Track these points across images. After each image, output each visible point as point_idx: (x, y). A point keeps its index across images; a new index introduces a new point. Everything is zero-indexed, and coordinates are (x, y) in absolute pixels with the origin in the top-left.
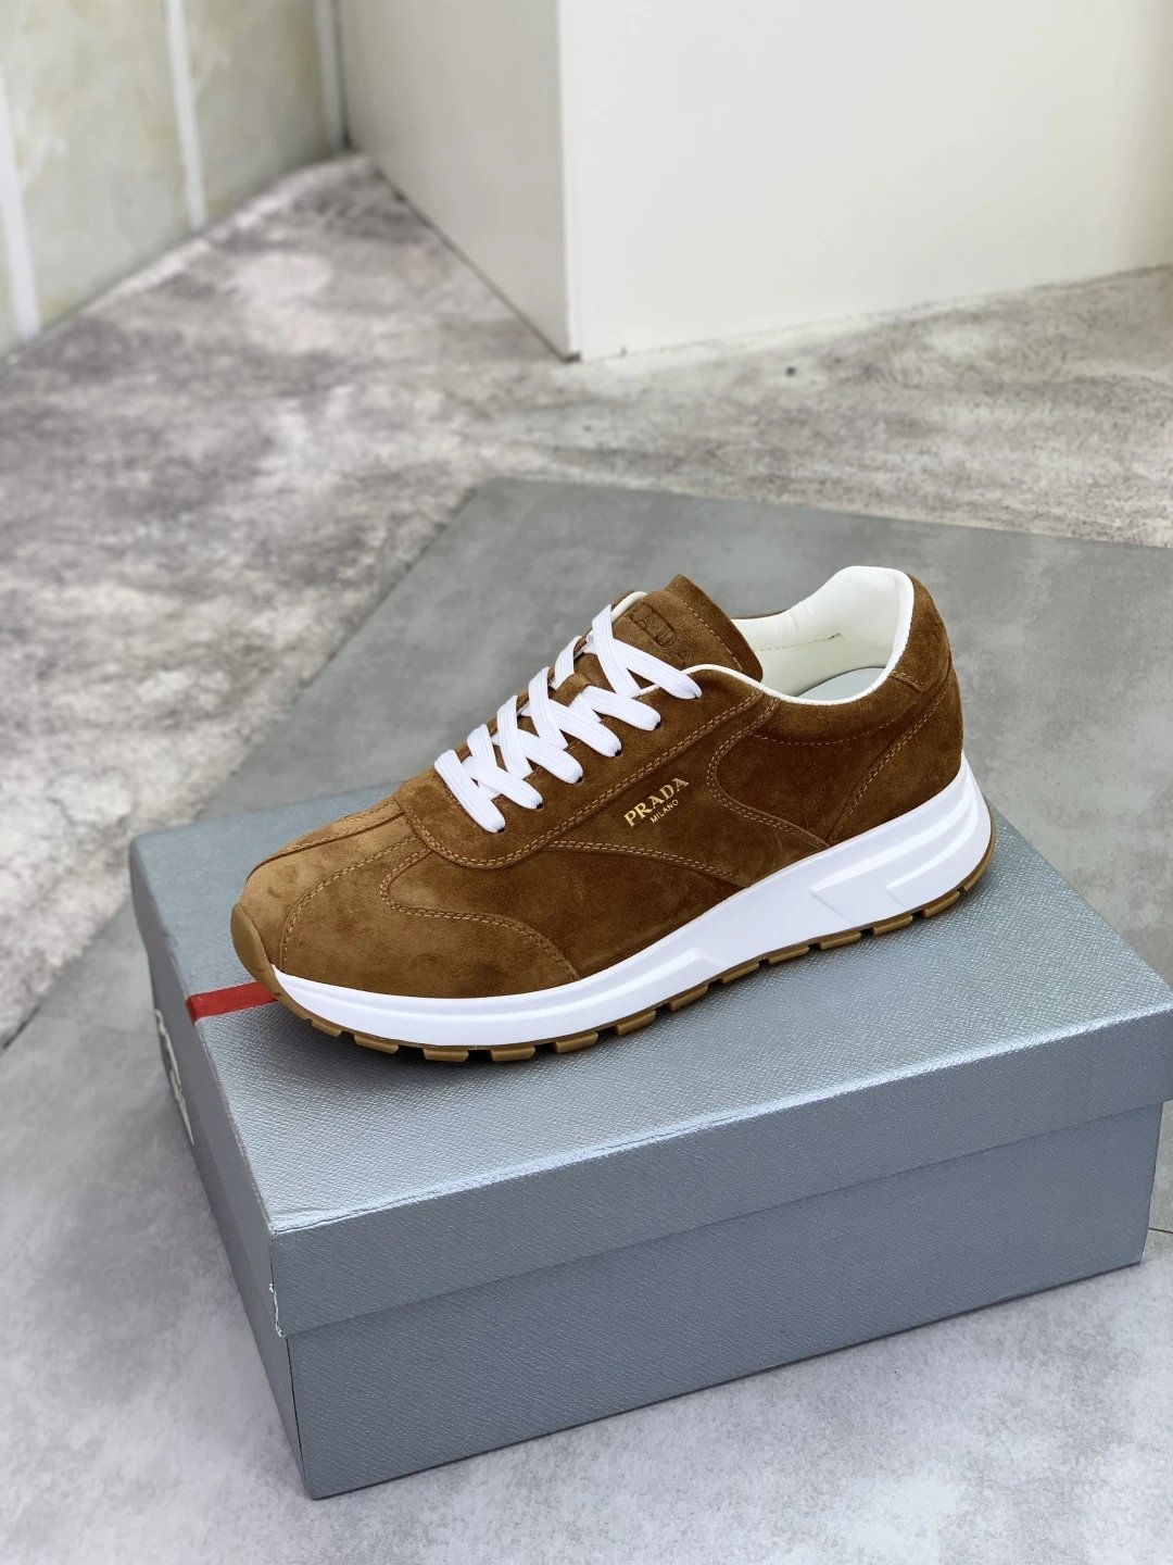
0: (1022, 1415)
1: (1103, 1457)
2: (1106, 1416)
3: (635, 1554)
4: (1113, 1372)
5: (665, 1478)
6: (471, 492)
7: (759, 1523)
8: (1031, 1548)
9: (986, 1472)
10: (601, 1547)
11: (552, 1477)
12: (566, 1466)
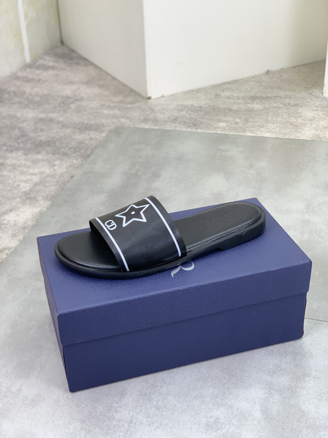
0: (280, 370)
1: (304, 380)
2: (304, 370)
3: (175, 412)
4: (305, 358)
5: (182, 391)
6: (110, 131)
7: (209, 402)
8: (285, 406)
9: (271, 386)
10: (165, 411)
11: (150, 393)
12: (154, 390)
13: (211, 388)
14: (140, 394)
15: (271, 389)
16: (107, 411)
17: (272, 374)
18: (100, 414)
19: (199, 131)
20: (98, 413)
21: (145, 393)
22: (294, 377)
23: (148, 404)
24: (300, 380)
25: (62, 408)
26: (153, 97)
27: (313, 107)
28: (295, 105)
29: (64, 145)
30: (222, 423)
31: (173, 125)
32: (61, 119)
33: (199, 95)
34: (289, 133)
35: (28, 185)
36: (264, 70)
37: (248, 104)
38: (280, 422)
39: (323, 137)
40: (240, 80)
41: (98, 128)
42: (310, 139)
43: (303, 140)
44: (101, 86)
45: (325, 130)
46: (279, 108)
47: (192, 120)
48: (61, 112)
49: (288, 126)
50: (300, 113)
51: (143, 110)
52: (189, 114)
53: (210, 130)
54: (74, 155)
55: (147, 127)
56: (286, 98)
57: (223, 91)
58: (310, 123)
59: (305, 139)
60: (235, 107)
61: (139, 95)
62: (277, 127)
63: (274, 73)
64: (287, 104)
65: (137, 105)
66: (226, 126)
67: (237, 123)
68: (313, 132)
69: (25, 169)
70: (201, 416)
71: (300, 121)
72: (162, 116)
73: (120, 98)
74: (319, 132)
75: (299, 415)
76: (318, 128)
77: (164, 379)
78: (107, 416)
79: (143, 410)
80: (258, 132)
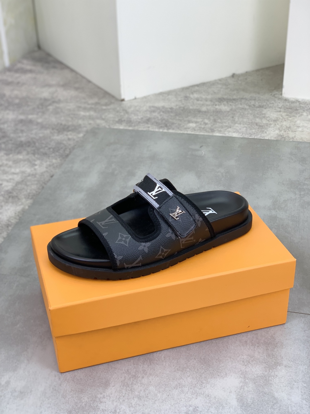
0: (254, 360)
1: (276, 369)
2: (276, 359)
3: (156, 402)
4: (276, 348)
5: (162, 382)
6: (87, 132)
7: (188, 392)
8: (259, 394)
9: (246, 375)
10: (147, 401)
11: (132, 384)
12: (135, 380)
13: (189, 378)
14: (122, 385)
15: (246, 378)
16: (92, 402)
17: (246, 364)
18: (86, 405)
19: (171, 131)
20: (83, 404)
21: (127, 384)
22: (267, 366)
23: (130, 395)
24: (272, 369)
25: (49, 399)
26: (126, 99)
27: (277, 109)
28: (260, 107)
29: (44, 146)
30: (201, 411)
31: (146, 125)
32: (40, 120)
33: (170, 97)
34: (255, 133)
35: (10, 184)
36: (230, 74)
37: (216, 105)
38: (255, 410)
39: (286, 137)
40: (207, 83)
41: (75, 129)
42: (275, 139)
43: (268, 140)
44: (77, 89)
45: (288, 131)
46: (245, 109)
47: (164, 121)
48: (40, 114)
49: (253, 126)
50: (265, 114)
51: (118, 112)
52: (161, 115)
53: (181, 130)
54: (53, 155)
55: (121, 127)
56: (251, 100)
57: (192, 93)
58: (274, 124)
59: (270, 139)
60: (204, 109)
61: (113, 97)
62: (244, 127)
63: (239, 76)
64: (253, 106)
65: (112, 106)
66: (196, 127)
67: (206, 124)
68: (277, 132)
69: (6, 169)
70: (181, 405)
71: (265, 121)
72: (135, 117)
73: (95, 100)
74: (283, 132)
75: (273, 403)
76: (281, 128)
77: (145, 370)
78: (92, 406)
79: (126, 400)
80: (226, 133)
